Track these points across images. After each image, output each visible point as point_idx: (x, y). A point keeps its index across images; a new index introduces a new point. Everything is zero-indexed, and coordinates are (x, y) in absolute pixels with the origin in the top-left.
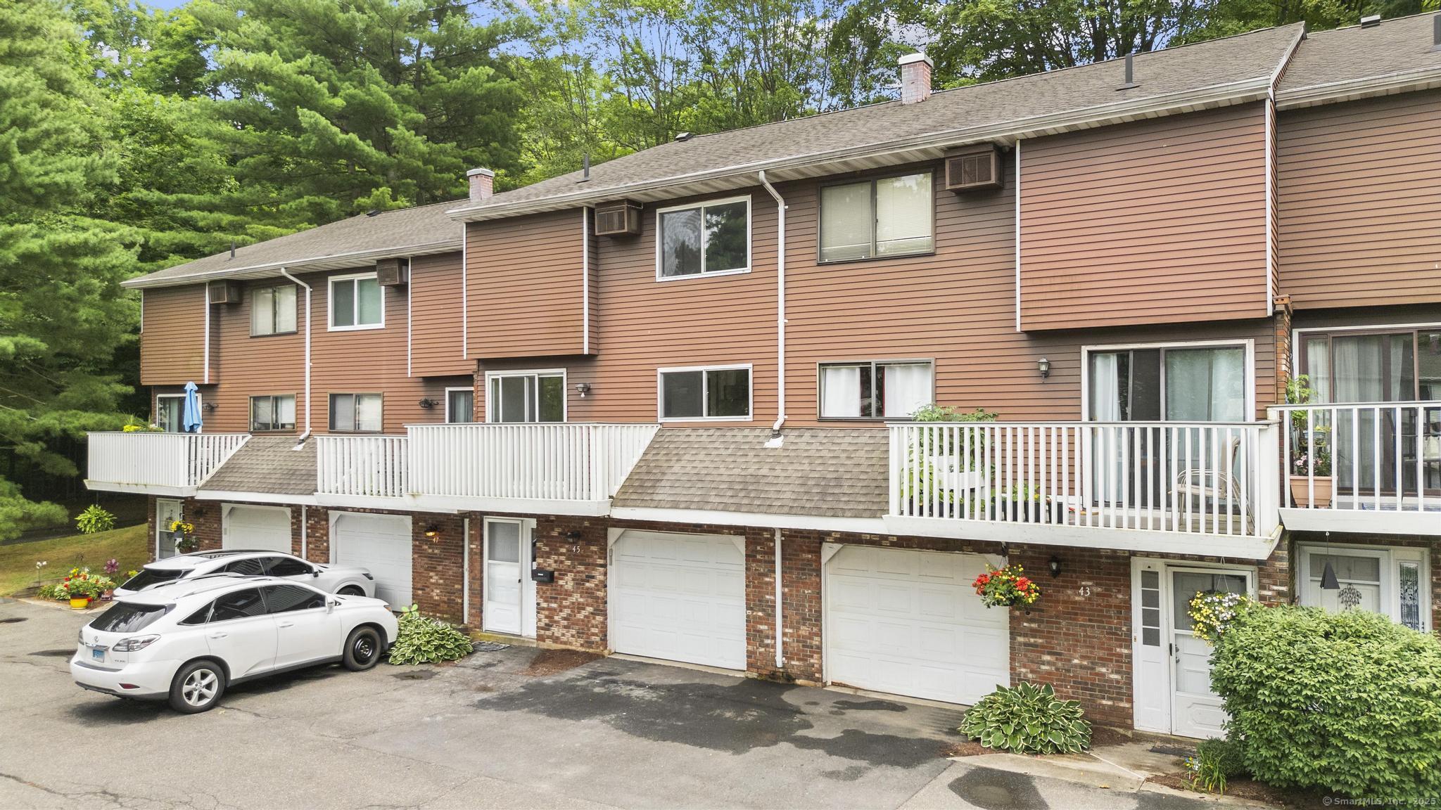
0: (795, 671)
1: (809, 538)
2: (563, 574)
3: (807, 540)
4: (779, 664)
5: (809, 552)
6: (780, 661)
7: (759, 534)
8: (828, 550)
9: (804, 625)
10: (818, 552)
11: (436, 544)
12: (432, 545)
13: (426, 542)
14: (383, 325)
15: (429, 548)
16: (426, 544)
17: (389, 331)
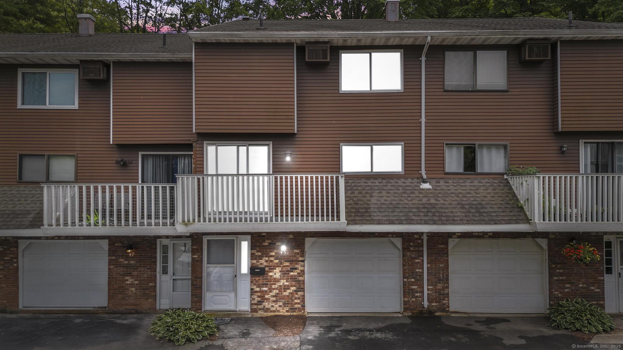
0: (434, 308)
1: (443, 236)
2: (272, 268)
3: (441, 238)
4: (426, 306)
5: (442, 244)
6: (426, 304)
7: (412, 236)
8: (452, 243)
9: (440, 283)
10: (447, 244)
11: (131, 257)
12: (127, 258)
13: (122, 257)
14: (76, 106)
15: (125, 260)
16: (123, 258)
17: (82, 112)
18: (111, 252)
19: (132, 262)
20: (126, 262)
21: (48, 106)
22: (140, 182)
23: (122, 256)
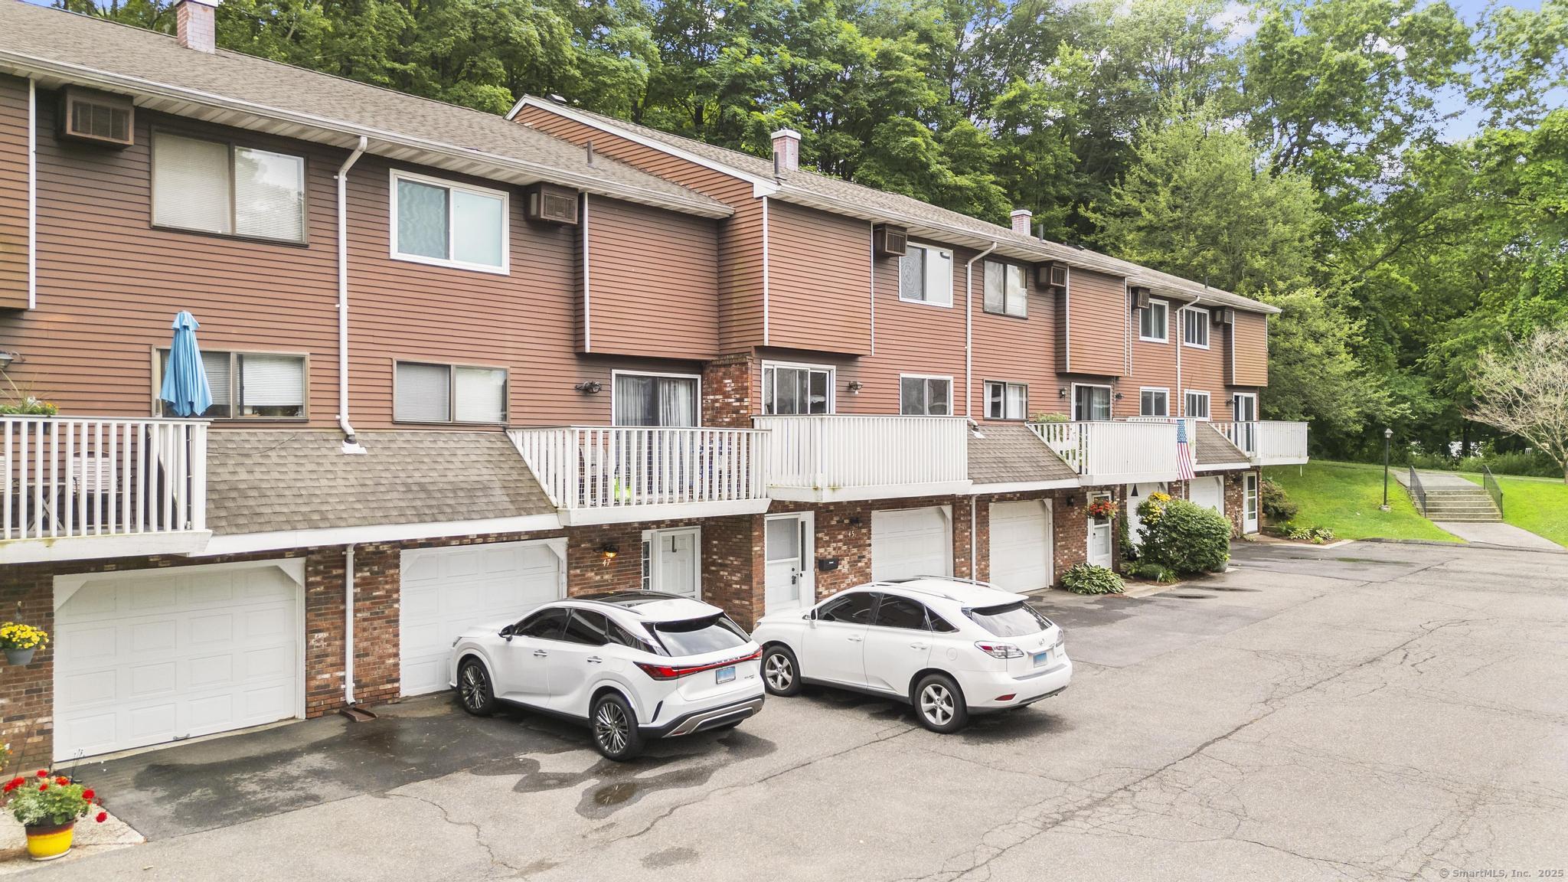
1: (985, 501)
2: (841, 559)
5: (984, 510)
9: (983, 561)
10: (987, 510)
11: (606, 568)
12: (600, 570)
13: (591, 568)
14: (505, 269)
15: (596, 574)
16: (592, 571)
17: (516, 281)
18: (574, 560)
19: (606, 577)
20: (598, 578)
21: (452, 263)
22: (614, 425)
23: (591, 566)
